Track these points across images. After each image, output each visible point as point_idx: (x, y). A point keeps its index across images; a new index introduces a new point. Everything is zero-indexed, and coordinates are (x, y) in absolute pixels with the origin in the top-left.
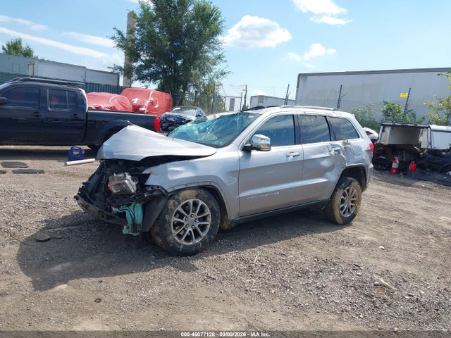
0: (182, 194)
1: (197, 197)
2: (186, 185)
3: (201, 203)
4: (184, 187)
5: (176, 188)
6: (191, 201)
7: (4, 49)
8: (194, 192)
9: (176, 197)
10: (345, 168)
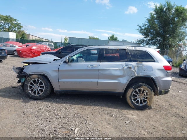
0: (32, 76)
1: (38, 78)
2: (34, 73)
3: (40, 81)
4: (33, 73)
5: (31, 74)
6: (36, 79)
7: (109, 38)
8: (37, 76)
9: (30, 77)
10: (134, 77)
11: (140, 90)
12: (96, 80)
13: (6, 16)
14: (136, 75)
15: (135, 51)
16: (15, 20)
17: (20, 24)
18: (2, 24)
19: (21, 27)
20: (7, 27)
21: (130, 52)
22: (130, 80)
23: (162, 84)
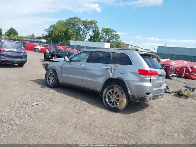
6: (51, 73)
10: (109, 78)
11: (113, 92)
12: (81, 78)
13: (107, 28)
14: (111, 76)
15: (117, 54)
16: (114, 31)
17: (118, 35)
18: (104, 36)
19: (119, 38)
20: (107, 38)
21: (113, 55)
22: (105, 80)
23: (133, 89)
